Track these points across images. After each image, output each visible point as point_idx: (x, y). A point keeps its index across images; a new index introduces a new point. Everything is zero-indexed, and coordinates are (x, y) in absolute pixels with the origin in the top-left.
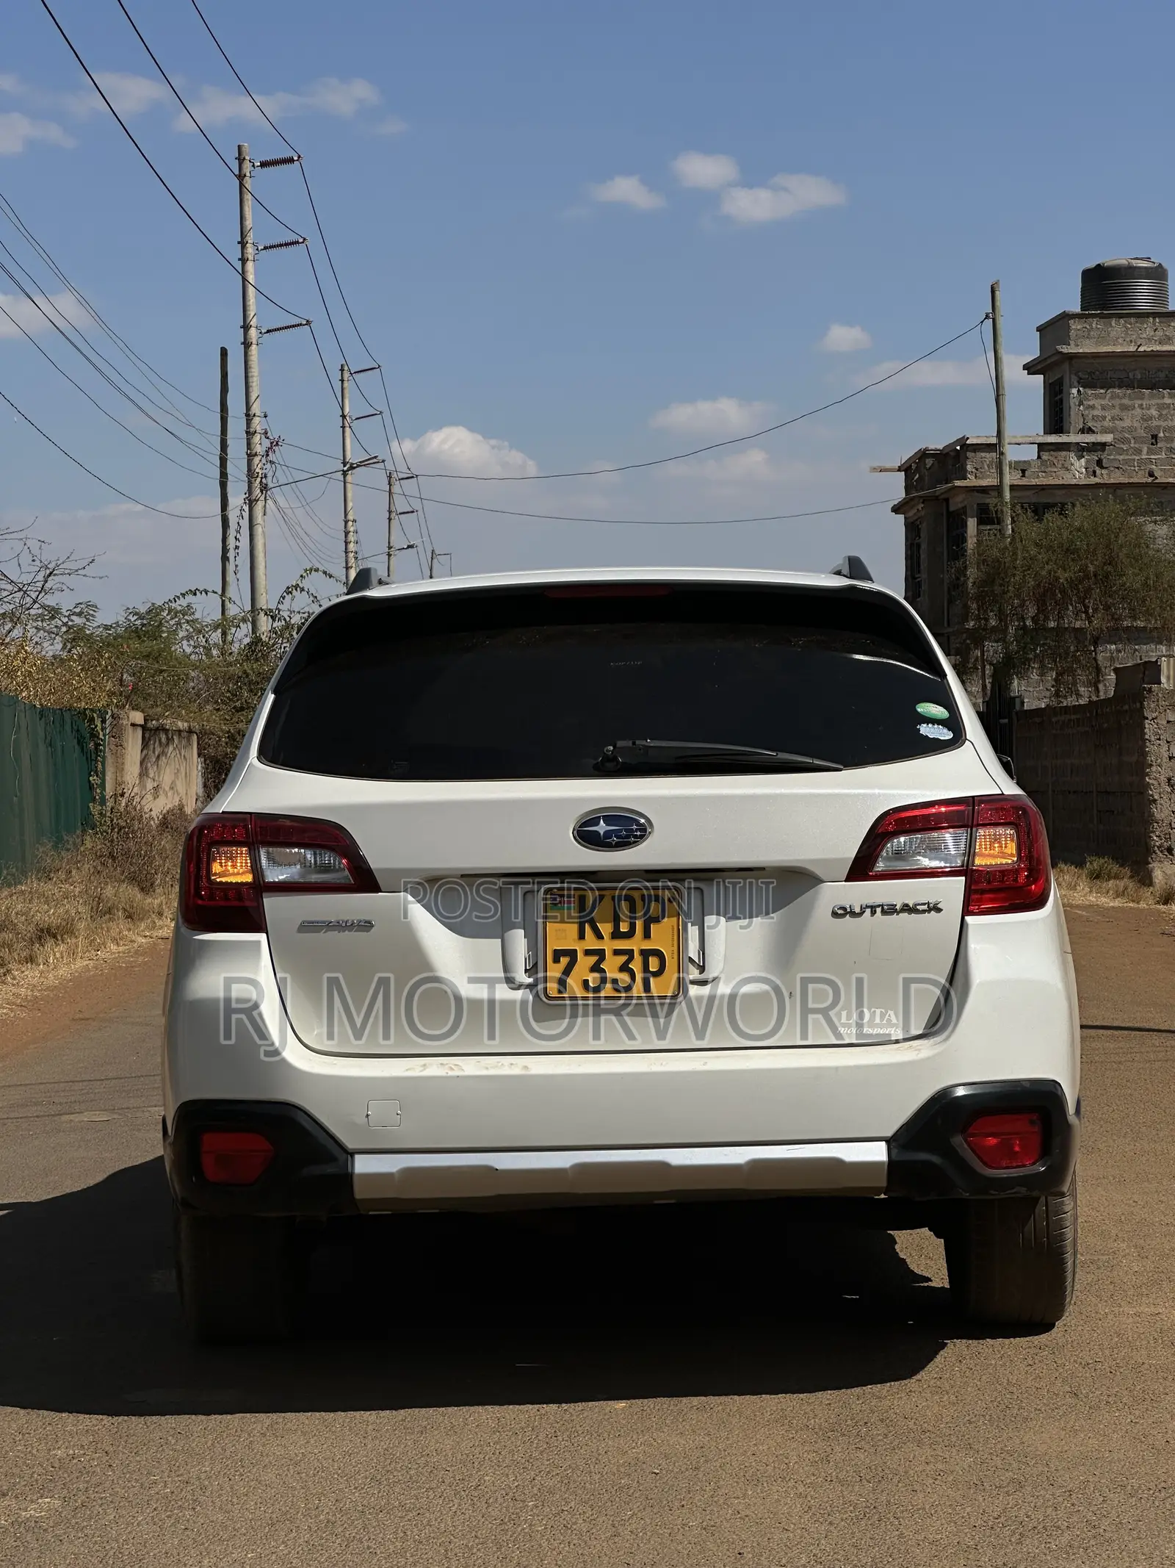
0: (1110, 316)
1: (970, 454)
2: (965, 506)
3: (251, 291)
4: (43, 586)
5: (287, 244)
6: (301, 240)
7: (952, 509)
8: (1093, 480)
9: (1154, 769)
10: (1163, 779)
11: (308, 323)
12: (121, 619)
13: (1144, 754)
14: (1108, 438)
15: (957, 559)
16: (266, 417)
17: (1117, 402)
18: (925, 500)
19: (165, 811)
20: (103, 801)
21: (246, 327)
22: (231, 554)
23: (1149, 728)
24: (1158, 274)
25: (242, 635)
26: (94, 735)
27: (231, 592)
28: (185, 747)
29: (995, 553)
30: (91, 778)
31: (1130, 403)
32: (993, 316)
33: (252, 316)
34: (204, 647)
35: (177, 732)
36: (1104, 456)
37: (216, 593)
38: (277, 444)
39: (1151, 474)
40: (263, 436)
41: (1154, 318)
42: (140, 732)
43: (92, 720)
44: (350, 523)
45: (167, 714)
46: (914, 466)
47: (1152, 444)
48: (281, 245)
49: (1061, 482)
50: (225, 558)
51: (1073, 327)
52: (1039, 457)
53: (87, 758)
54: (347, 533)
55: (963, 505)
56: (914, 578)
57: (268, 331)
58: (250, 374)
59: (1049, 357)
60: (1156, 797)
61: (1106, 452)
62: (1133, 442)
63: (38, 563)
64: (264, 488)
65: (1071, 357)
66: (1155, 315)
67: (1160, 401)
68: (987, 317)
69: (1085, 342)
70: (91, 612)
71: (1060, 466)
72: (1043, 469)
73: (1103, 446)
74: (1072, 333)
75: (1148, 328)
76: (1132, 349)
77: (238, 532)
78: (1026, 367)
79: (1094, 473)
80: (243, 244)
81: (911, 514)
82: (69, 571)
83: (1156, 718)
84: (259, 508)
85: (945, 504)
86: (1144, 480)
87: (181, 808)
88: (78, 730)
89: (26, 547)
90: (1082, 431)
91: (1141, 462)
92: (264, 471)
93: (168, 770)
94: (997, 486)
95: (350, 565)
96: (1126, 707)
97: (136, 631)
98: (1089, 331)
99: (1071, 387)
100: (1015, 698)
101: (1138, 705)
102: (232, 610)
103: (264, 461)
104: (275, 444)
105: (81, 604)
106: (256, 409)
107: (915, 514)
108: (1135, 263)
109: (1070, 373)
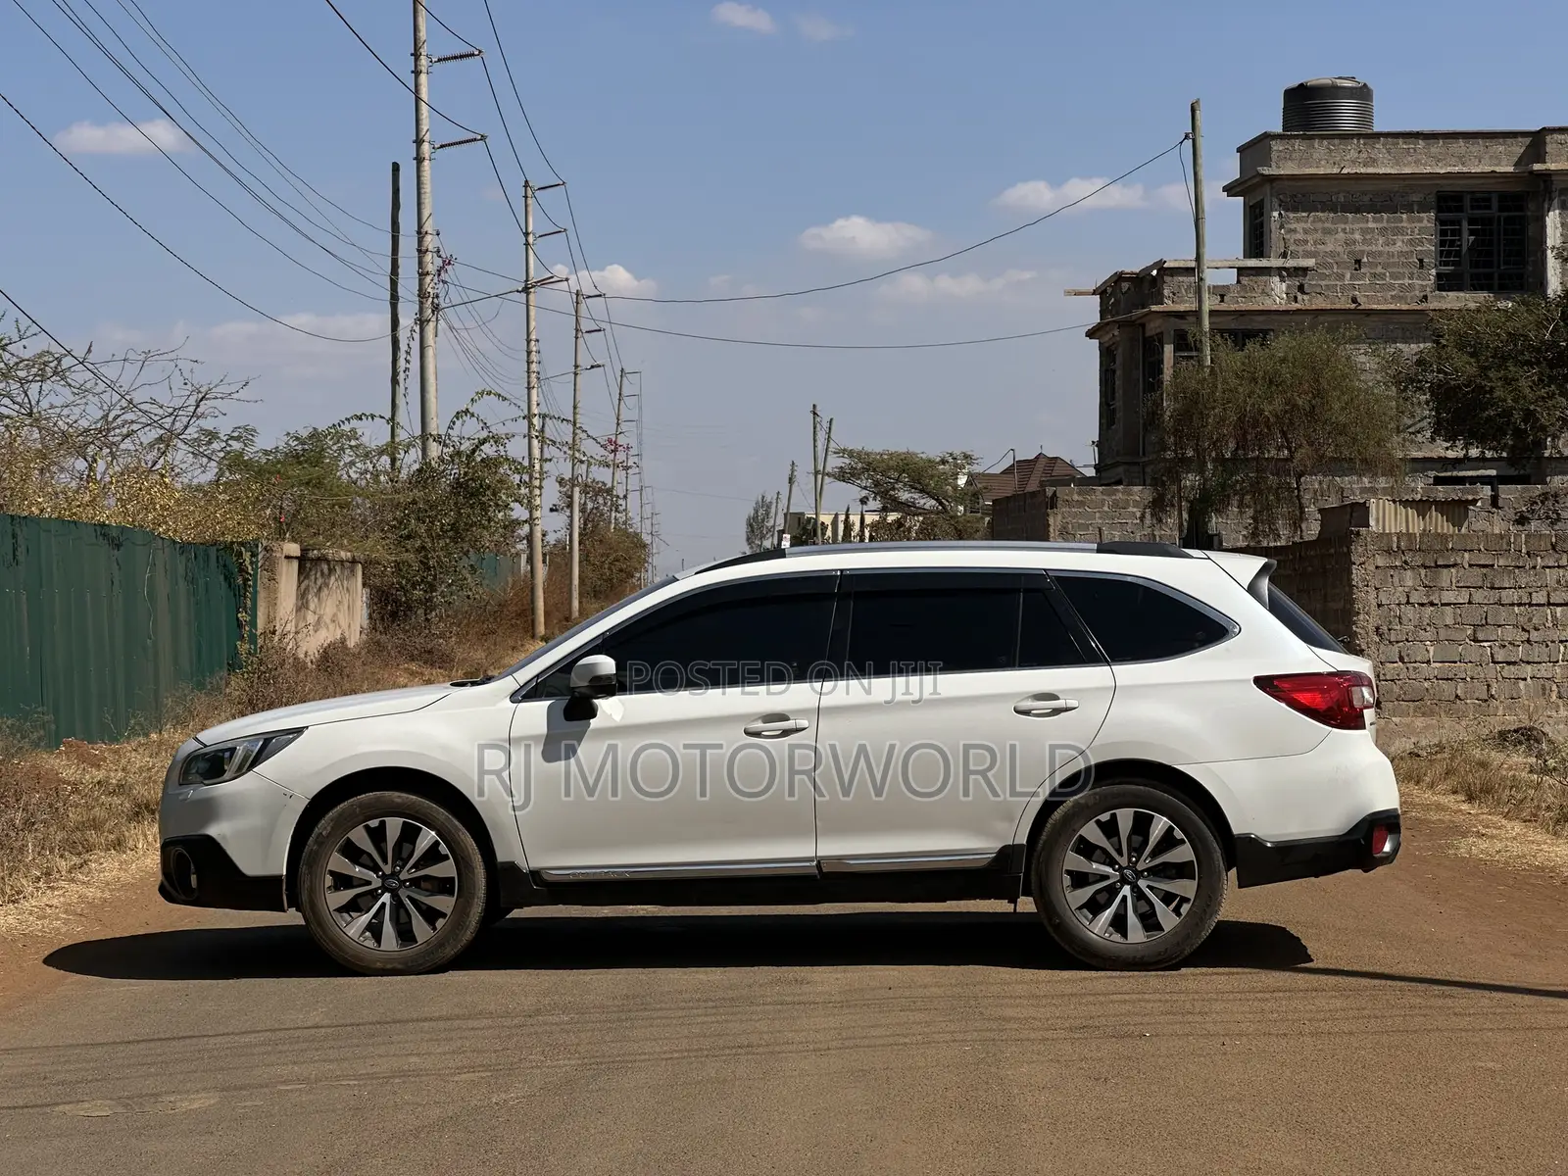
0: (1312, 138)
1: (1167, 279)
2: (1162, 333)
3: (424, 109)
4: (195, 410)
5: (461, 57)
6: (476, 53)
7: (1148, 334)
8: (1295, 306)
9: (1361, 617)
10: (1371, 628)
11: (483, 138)
12: (282, 445)
13: (1352, 602)
14: (1310, 262)
15: (1154, 390)
16: (438, 235)
17: (1319, 225)
18: (1121, 325)
19: (325, 645)
20: (253, 639)
21: (419, 142)
22: (401, 377)
23: (1357, 574)
24: (1363, 93)
25: (411, 460)
26: (242, 570)
27: (401, 417)
28: (348, 579)
29: (1193, 384)
30: (239, 615)
31: (1332, 227)
32: (1192, 136)
33: (425, 130)
34: (372, 474)
35: (339, 563)
36: (1306, 281)
37: (383, 418)
38: (449, 263)
39: (1354, 300)
40: (435, 255)
41: (1358, 139)
42: (295, 564)
43: (240, 554)
44: (533, 343)
45: (328, 544)
46: (1109, 290)
47: (1356, 269)
48: (455, 58)
49: (1261, 308)
50: (395, 381)
51: (1275, 148)
52: (1238, 282)
53: (235, 595)
54: (529, 353)
55: (1158, 331)
56: (1109, 405)
57: (442, 146)
58: (423, 191)
59: (1250, 179)
60: (1363, 647)
61: (1308, 277)
62: (1335, 266)
63: (189, 387)
64: (436, 308)
65: (1272, 179)
66: (1359, 136)
67: (1362, 225)
68: (1186, 137)
69: (1286, 164)
70: (250, 437)
71: (1260, 291)
72: (1242, 294)
73: (1305, 270)
74: (1274, 155)
75: (1352, 149)
76: (1336, 171)
77: (408, 353)
78: (1225, 189)
79: (1296, 299)
80: (416, 55)
81: (1106, 338)
82: (221, 395)
83: (1364, 563)
84: (430, 328)
85: (1140, 328)
86: (1348, 306)
87: (343, 641)
88: (225, 566)
89: (177, 369)
90: (1284, 255)
91: (1343, 288)
92: (436, 291)
93: (329, 602)
94: (1196, 311)
95: (532, 385)
96: (1332, 551)
97: (297, 456)
98: (1291, 152)
99: (1272, 211)
100: (1213, 536)
101: (1345, 550)
102: (402, 436)
103: (436, 281)
104: (447, 262)
105: (239, 428)
106: (428, 227)
107: (1110, 339)
108: (1340, 82)
109: (1272, 195)
